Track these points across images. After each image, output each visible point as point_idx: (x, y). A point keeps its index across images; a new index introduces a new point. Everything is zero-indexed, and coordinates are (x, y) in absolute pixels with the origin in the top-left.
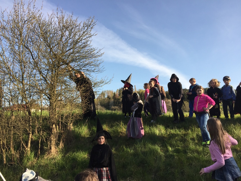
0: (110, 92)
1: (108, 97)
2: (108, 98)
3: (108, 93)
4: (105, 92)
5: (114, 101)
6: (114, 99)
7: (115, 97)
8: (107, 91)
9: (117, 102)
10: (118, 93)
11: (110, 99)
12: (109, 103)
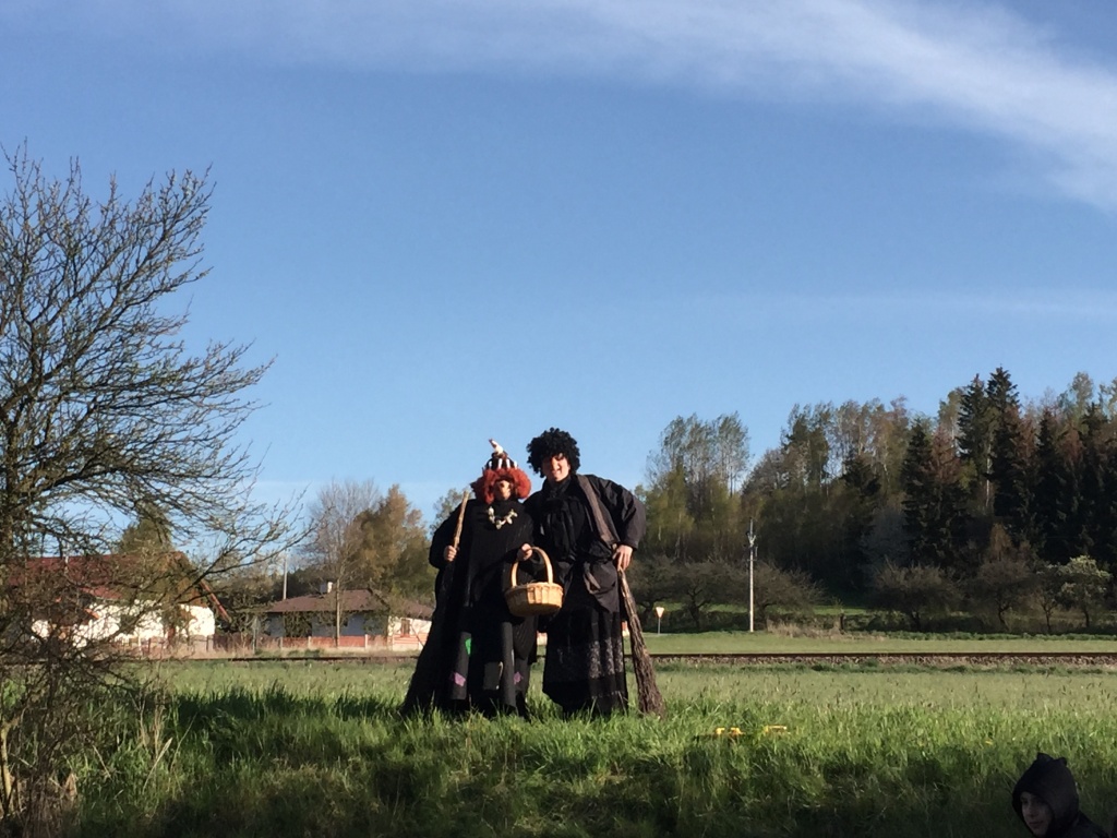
0: (873, 418)
1: (857, 472)
2: (858, 484)
3: (857, 431)
4: (824, 417)
5: (912, 514)
6: (911, 489)
7: (920, 476)
8: (848, 410)
9: (944, 518)
10: (955, 432)
11: (873, 488)
12: (858, 528)
